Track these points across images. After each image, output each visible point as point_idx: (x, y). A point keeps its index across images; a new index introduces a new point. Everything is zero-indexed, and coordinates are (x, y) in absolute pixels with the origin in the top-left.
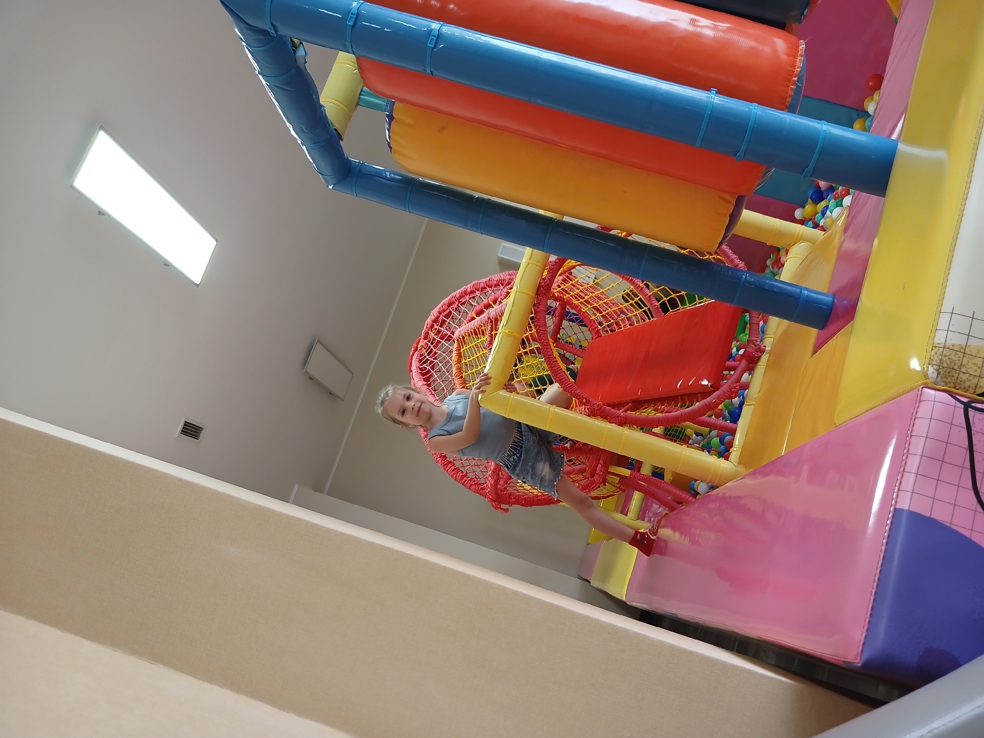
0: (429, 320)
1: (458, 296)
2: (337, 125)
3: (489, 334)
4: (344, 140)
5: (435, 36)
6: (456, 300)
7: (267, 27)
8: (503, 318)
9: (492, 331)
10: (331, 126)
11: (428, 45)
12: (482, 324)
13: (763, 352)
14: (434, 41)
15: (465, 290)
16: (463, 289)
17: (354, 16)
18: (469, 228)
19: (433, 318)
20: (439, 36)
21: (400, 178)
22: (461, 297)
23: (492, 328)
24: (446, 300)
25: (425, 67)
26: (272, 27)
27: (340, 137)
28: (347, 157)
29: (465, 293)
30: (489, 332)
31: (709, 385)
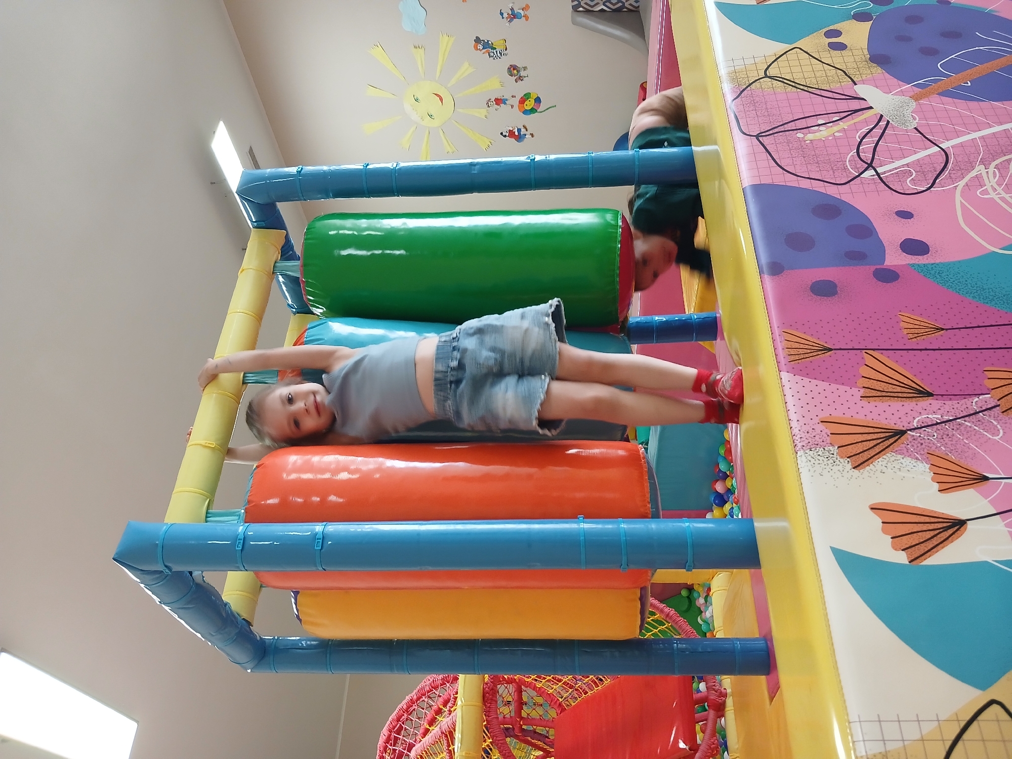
0: (381, 742)
1: (405, 707)
2: (244, 615)
3: (447, 751)
4: (254, 625)
5: (320, 539)
6: (404, 712)
7: (161, 567)
8: (457, 729)
9: (449, 746)
10: (239, 617)
11: (315, 548)
12: (437, 740)
13: (725, 695)
14: (321, 543)
15: (411, 698)
16: (408, 698)
17: (242, 541)
18: (396, 673)
19: (385, 738)
20: (324, 537)
21: (317, 642)
22: (409, 707)
23: (448, 743)
24: (394, 715)
25: (316, 566)
26: (165, 568)
27: (249, 624)
28: (260, 637)
29: (412, 702)
30: (446, 747)
31: (687, 749)
